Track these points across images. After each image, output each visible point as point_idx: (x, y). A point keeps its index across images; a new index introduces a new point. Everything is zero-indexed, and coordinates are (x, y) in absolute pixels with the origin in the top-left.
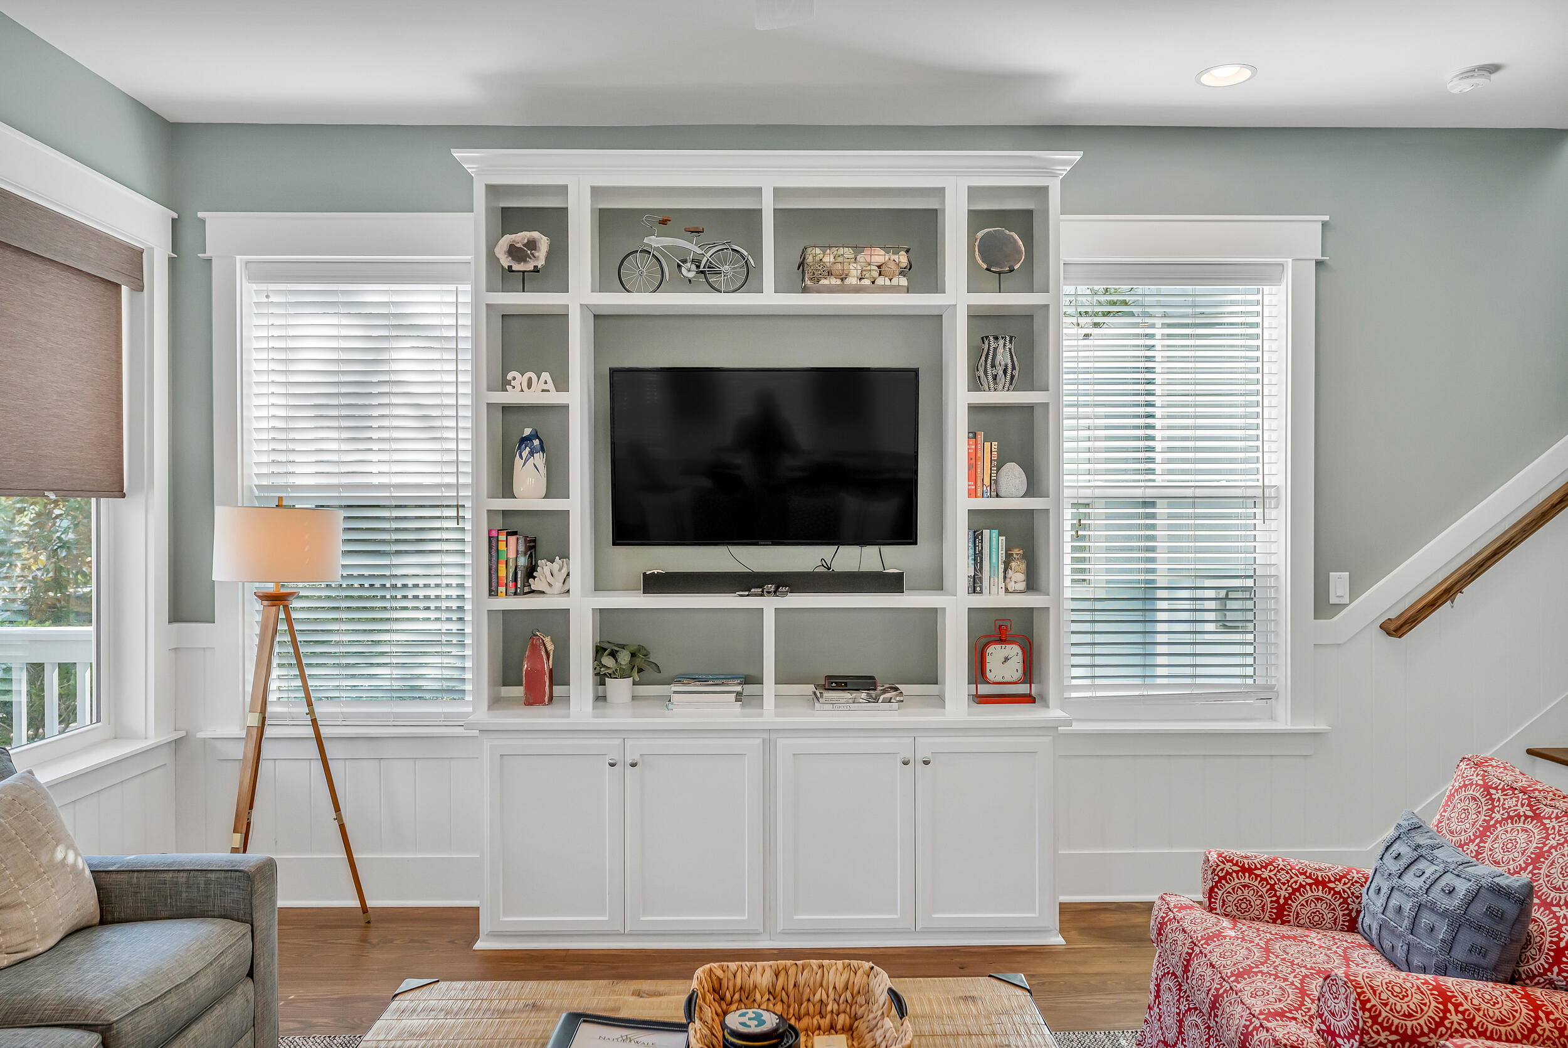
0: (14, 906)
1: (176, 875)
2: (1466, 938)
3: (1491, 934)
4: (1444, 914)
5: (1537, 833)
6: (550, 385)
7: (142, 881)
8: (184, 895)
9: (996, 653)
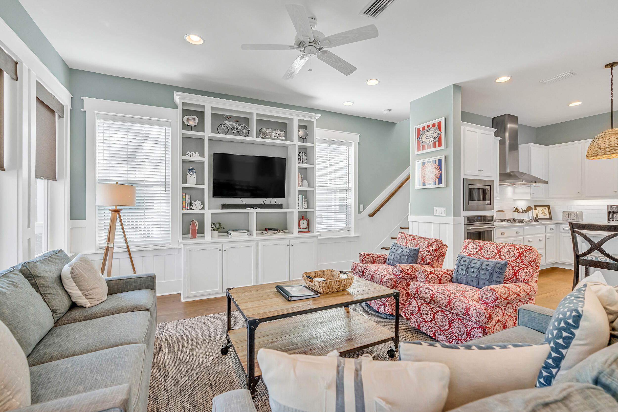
0: (96, 288)
1: (130, 279)
2: (410, 259)
3: (414, 257)
4: (406, 256)
5: (416, 242)
6: (198, 156)
7: (120, 282)
8: (133, 285)
9: (302, 222)
